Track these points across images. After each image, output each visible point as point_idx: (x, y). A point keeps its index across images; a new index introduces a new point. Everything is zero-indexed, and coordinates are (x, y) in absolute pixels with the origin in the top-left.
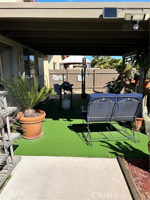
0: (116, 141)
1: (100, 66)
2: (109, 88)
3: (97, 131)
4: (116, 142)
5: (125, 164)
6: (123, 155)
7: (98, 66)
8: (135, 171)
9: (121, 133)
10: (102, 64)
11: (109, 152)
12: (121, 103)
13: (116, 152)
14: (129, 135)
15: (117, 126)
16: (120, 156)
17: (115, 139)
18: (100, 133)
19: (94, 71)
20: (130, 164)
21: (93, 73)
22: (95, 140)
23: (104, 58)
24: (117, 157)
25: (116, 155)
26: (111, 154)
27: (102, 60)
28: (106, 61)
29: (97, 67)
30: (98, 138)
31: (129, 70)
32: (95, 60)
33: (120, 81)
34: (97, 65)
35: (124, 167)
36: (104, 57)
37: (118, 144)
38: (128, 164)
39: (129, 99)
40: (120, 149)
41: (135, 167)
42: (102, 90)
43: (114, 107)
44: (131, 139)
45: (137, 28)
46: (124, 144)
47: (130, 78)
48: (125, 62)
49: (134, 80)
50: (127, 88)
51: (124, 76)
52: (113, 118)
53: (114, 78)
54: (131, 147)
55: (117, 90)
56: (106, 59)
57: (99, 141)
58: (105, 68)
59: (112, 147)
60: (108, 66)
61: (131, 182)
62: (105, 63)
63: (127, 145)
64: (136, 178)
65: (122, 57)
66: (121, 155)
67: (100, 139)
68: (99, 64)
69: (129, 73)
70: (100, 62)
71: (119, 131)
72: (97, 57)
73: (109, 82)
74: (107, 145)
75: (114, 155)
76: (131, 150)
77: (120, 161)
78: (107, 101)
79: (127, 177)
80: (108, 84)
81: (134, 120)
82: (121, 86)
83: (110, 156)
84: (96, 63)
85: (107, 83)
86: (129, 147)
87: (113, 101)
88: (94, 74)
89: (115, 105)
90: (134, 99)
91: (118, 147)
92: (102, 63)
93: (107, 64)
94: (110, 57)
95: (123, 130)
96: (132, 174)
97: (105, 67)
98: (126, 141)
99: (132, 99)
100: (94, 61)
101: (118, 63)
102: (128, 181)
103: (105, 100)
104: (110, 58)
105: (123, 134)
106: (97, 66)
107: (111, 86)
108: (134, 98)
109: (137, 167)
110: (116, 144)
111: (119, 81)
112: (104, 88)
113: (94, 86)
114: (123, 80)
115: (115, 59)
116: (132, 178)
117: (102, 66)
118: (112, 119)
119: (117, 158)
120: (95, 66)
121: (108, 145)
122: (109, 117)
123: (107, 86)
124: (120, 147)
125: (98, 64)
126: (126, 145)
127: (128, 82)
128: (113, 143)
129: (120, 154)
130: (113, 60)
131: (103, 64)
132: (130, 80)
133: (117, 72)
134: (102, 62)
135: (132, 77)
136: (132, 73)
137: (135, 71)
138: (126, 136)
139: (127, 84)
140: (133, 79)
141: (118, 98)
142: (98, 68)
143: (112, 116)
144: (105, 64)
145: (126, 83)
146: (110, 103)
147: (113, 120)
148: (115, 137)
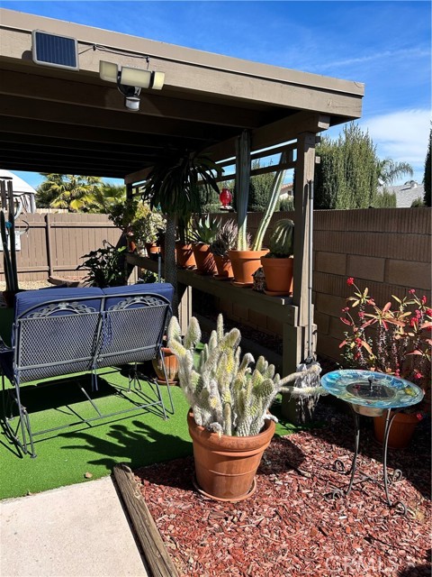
0: (112, 424)
1: (69, 202)
2: (94, 269)
3: (55, 404)
4: (112, 427)
5: (134, 486)
6: (129, 460)
7: (63, 203)
8: (160, 500)
9: (126, 398)
10: (73, 198)
11: (90, 462)
12: (117, 313)
13: (109, 457)
14: (149, 400)
15: (115, 379)
16: (121, 466)
17: (106, 420)
18: (64, 408)
19: (46, 217)
20: (146, 482)
21: (44, 224)
22: (45, 436)
23: (81, 182)
24: (113, 471)
25: (108, 468)
26: (95, 466)
27: (73, 186)
28: (85, 190)
29: (60, 207)
30: (54, 426)
31: (143, 218)
32: (51, 185)
33: (123, 248)
34: (59, 201)
35: (131, 497)
36: (79, 179)
37: (118, 431)
38: (143, 483)
39: (138, 300)
40: (122, 445)
41: (160, 488)
42: (75, 277)
43: (97, 326)
44: (153, 409)
45: (136, 106)
46: (133, 428)
47: (148, 240)
48: (134, 195)
49: (158, 246)
50: (143, 269)
51: (132, 234)
52: (99, 358)
53: (105, 242)
54: (153, 433)
55: (117, 273)
56: (86, 184)
57: (59, 435)
58: (85, 210)
59: (98, 445)
60: (93, 206)
61: (148, 534)
62: (83, 194)
63: (142, 430)
64: (160, 519)
65: (123, 180)
66: (124, 463)
67: (61, 428)
68: (64, 199)
69: (144, 229)
70: (68, 193)
71: (120, 393)
72: (56, 177)
73: (93, 254)
74: (83, 442)
75: (103, 468)
76: (152, 440)
77: (119, 480)
78: (76, 310)
79: (137, 522)
80: (88, 259)
81: (158, 357)
82: (129, 264)
83: (89, 476)
84: (55, 193)
85: (86, 256)
86: (145, 435)
87: (92, 311)
88: (46, 228)
89: (99, 320)
90: (151, 299)
91: (114, 441)
92: (74, 195)
93: (90, 200)
94: (96, 178)
95: (132, 388)
96: (152, 511)
97: (85, 206)
98: (139, 419)
99: (147, 299)
100: (47, 187)
101: (119, 196)
102: (140, 534)
103: (68, 307)
104: (96, 182)
105: (131, 401)
106: (58, 204)
107: (98, 263)
108: (152, 296)
109: (165, 485)
110: (112, 434)
111: (119, 250)
112: (77, 269)
113: (49, 265)
114: (131, 246)
115: (112, 186)
116: (149, 522)
117: (74, 204)
118: (95, 362)
119: (113, 476)
120: (53, 204)
121: (88, 441)
122: (86, 358)
123: (88, 264)
124: (122, 440)
125: (61, 196)
126: (138, 429)
127: (144, 253)
128: (102, 433)
129: (119, 460)
130: (107, 190)
131: (77, 198)
132: (149, 247)
133: (111, 223)
134: (75, 193)
135: (152, 238)
136: (152, 228)
137: (157, 221)
138: (139, 404)
139: (142, 258)
140: (155, 245)
141: (106, 298)
142: (60, 211)
143: (93, 354)
144: (84, 199)
145: (138, 255)
146: (85, 316)
147: (100, 365)
148: (109, 413)
